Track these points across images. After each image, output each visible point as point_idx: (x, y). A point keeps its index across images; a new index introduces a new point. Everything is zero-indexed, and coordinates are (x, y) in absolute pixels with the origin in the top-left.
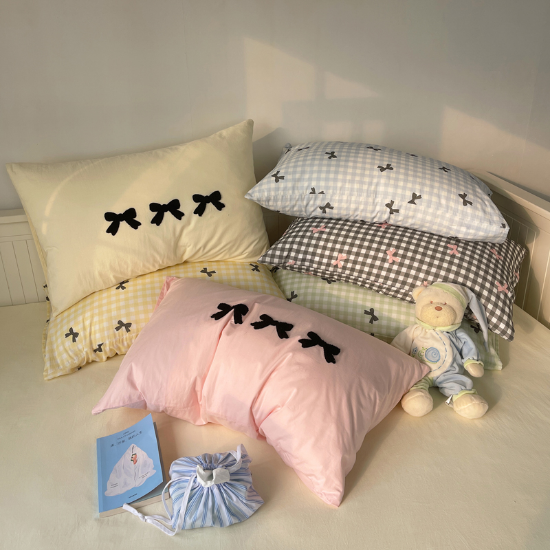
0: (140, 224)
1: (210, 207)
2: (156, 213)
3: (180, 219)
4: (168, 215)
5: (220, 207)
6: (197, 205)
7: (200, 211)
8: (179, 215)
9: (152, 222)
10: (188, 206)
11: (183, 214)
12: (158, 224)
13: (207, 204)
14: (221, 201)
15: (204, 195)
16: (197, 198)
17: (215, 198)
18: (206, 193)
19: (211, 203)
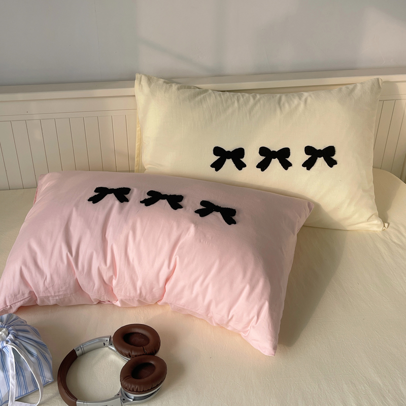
0: (245, 166)
1: (321, 161)
2: (264, 158)
3: (286, 168)
4: (275, 163)
5: (331, 163)
6: (307, 157)
7: (308, 165)
8: (286, 165)
9: (258, 167)
10: (298, 157)
11: (290, 165)
12: (263, 170)
13: (318, 158)
14: (334, 158)
15: (318, 148)
16: (309, 150)
17: (329, 154)
18: (320, 146)
19: (322, 158)
